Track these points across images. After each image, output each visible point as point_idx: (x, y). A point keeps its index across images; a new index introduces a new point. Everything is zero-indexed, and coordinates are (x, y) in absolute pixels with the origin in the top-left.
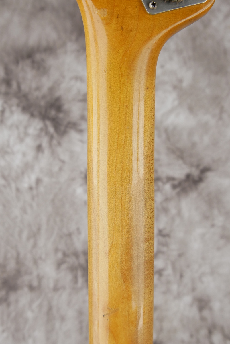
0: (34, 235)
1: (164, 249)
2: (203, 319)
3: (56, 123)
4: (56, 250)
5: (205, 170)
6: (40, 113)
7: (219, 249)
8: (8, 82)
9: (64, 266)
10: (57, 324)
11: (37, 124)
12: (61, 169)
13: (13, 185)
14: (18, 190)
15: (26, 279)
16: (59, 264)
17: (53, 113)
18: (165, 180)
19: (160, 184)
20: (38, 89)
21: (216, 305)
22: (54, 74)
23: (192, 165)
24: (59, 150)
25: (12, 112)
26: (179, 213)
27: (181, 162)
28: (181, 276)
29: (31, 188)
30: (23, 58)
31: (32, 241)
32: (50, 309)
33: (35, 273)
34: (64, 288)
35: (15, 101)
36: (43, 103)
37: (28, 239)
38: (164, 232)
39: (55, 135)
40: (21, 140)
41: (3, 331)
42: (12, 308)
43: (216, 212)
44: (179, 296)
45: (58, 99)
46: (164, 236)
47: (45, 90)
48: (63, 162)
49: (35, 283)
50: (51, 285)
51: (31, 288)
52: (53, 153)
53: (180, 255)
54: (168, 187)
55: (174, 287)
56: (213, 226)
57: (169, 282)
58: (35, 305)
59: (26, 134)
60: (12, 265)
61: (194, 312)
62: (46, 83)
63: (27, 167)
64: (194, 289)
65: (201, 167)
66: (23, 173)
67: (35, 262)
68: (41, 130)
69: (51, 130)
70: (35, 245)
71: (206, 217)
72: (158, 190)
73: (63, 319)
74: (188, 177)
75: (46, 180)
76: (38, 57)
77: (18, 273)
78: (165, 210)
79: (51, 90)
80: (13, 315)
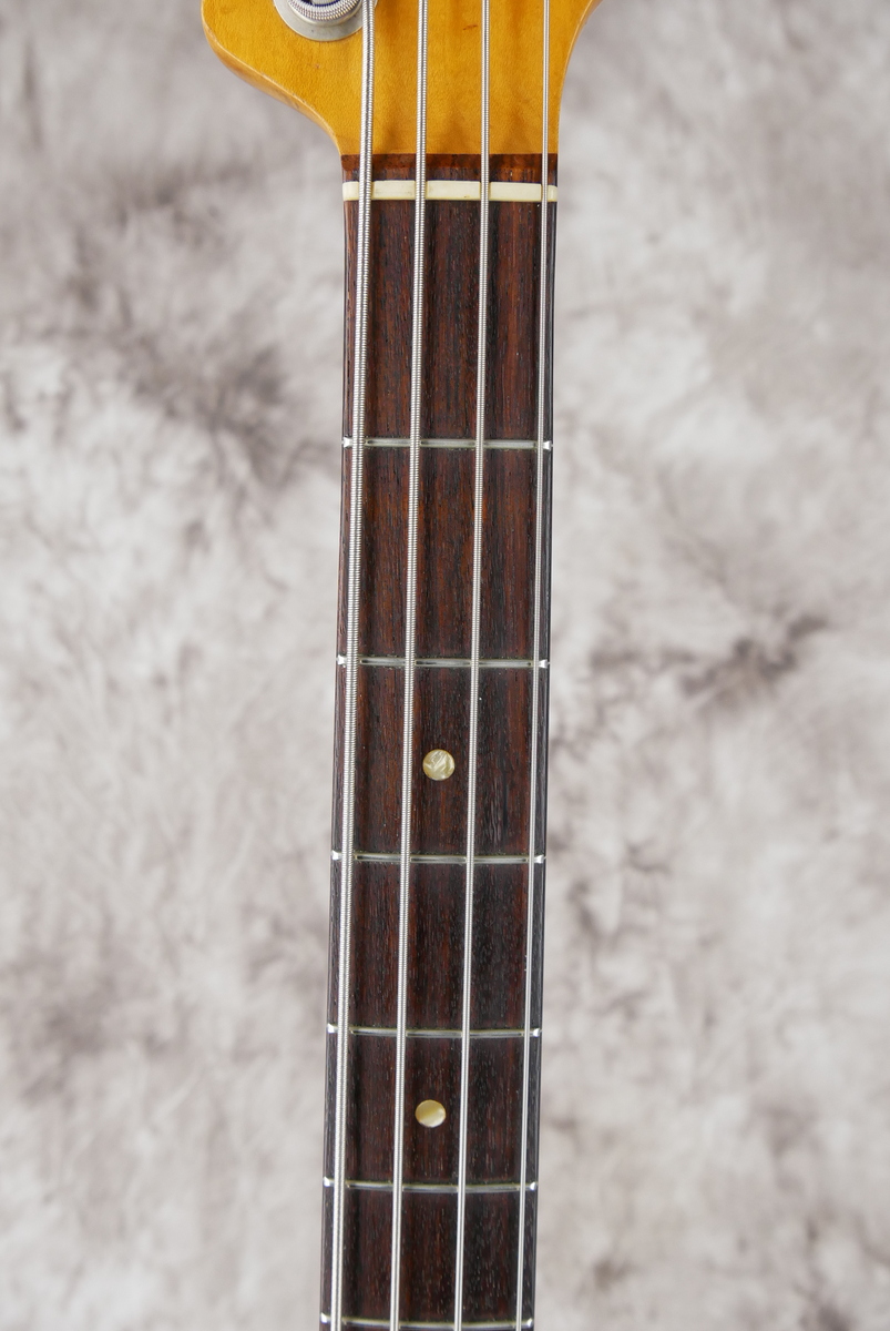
0: (169, 852)
1: (649, 918)
2: (786, 1183)
3: (257, 442)
4: (248, 911)
5: (806, 626)
6: (200, 407)
7: (852, 921)
8: (85, 292)
9: (275, 971)
10: (245, 1184)
11: (187, 447)
12: (270, 613)
13: (96, 669)
14: (112, 685)
15: (133, 1012)
16: (256, 964)
17: (247, 405)
18: (655, 662)
19: (636, 674)
20: (194, 316)
21: (837, 1134)
22: (255, 264)
23: (757, 608)
24: (267, 543)
25: (97, 401)
26: (706, 785)
27: (715, 593)
28: (710, 1021)
29: (160, 681)
30: (141, 204)
31: (158, 874)
32: (220, 1124)
33: (168, 994)
34: (273, 1051)
35: (109, 361)
36: (210, 370)
37: (147, 865)
38: (649, 856)
39: (254, 487)
40: (131, 504)
41: (48, 1199)
42: (82, 1114)
43: (843, 783)
44: (698, 1094)
45: (266, 357)
46: (647, 869)
47: (219, 321)
48: (280, 586)
49: (167, 1030)
50: (227, 1040)
51: (153, 1046)
52: (245, 553)
53: (706, 943)
54: (665, 688)
55: (682, 1062)
56: (832, 835)
57: (661, 1043)
58: (165, 1110)
59: (148, 482)
60: (84, 961)
61: (753, 1157)
62: (226, 295)
63: (148, 603)
64: (754, 1072)
65: (793, 615)
66: (132, 625)
67: (170, 953)
68: (204, 467)
69: (240, 468)
70: (169, 891)
71: (805, 803)
72: (629, 696)
73: (265, 1165)
74: (743, 649)
75: (216, 651)
76: (197, 200)
77: (107, 989)
78: (655, 773)
79: (242, 320)
80: (85, 1140)
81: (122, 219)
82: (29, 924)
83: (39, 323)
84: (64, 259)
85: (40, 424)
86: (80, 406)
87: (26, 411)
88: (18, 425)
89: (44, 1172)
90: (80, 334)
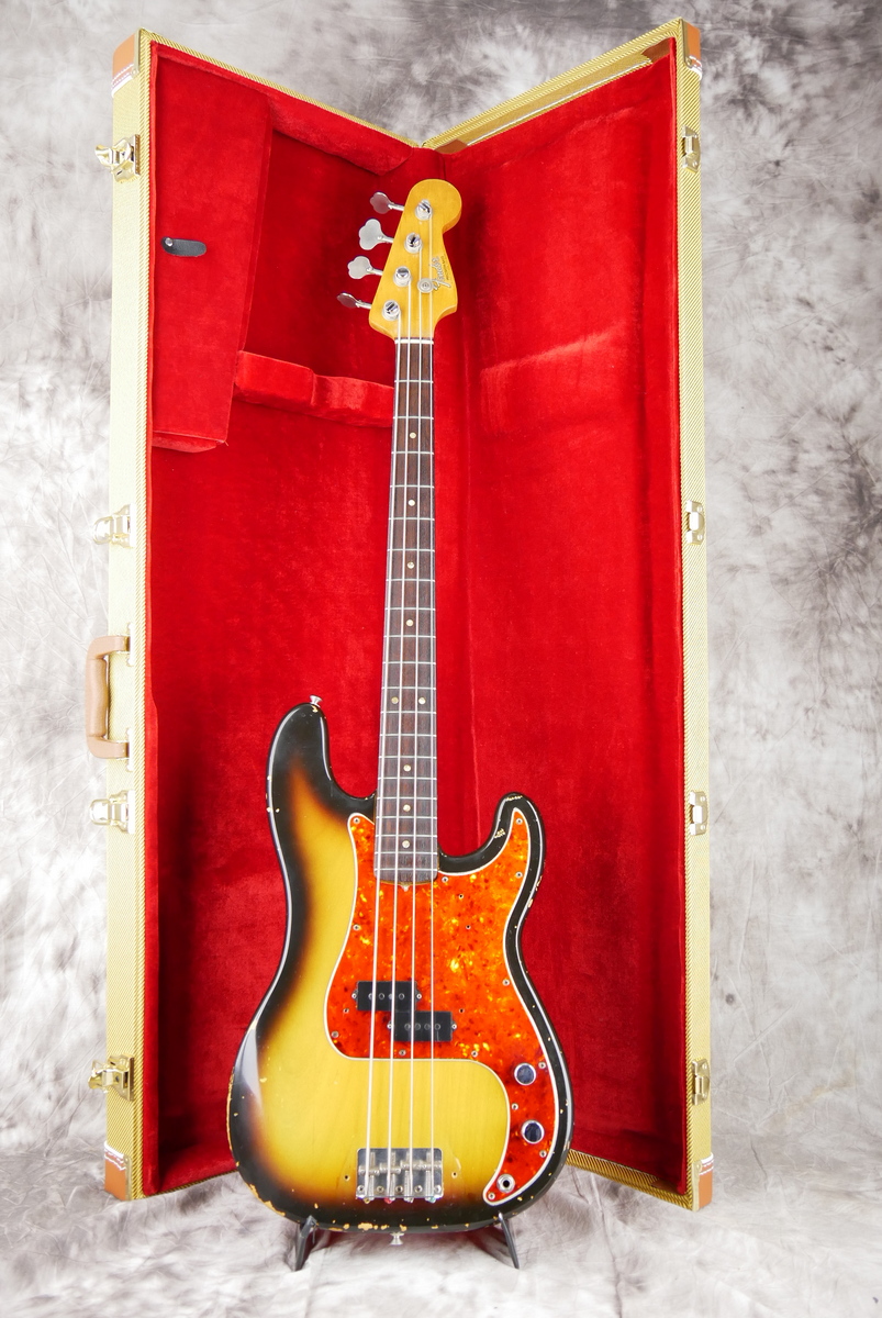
81: (85, 304)
82: (29, 666)
83: (39, 353)
84: (53, 322)
85: (39, 406)
86: (61, 397)
87: (30, 398)
88: (26, 405)
89: (36, 800)
90: (61, 359)
